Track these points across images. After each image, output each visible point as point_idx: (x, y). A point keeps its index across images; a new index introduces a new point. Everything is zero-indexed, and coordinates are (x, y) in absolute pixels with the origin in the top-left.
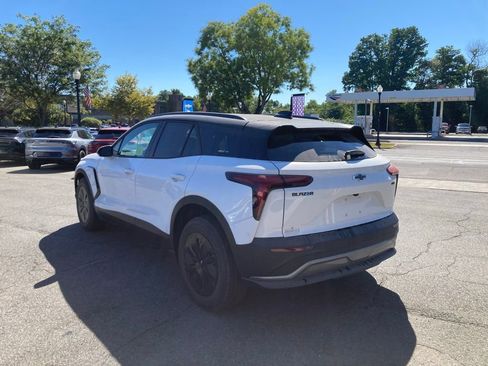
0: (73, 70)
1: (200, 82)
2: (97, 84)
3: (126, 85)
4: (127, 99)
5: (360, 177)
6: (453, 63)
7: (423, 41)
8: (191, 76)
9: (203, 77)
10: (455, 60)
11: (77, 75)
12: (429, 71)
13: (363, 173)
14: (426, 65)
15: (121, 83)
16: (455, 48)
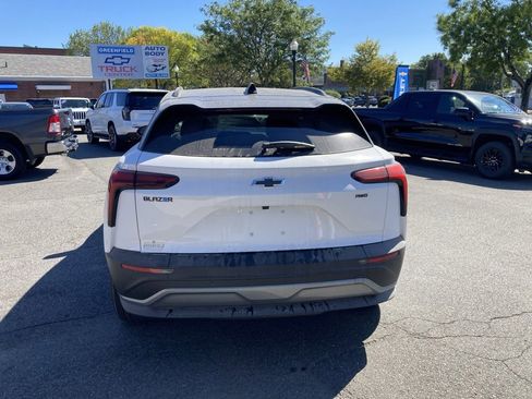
0: (291, 40)
1: (452, 42)
2: (319, 53)
3: (367, 52)
4: (365, 69)
5: (269, 182)
8: (442, 35)
9: (455, 35)
11: (295, 45)
13: (276, 177)
15: (360, 50)
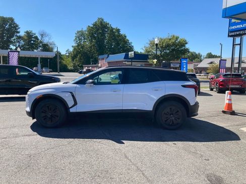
6: (33, 39)
7: (17, 26)
10: (34, 38)
12: (22, 41)
14: (20, 37)
16: (33, 32)
